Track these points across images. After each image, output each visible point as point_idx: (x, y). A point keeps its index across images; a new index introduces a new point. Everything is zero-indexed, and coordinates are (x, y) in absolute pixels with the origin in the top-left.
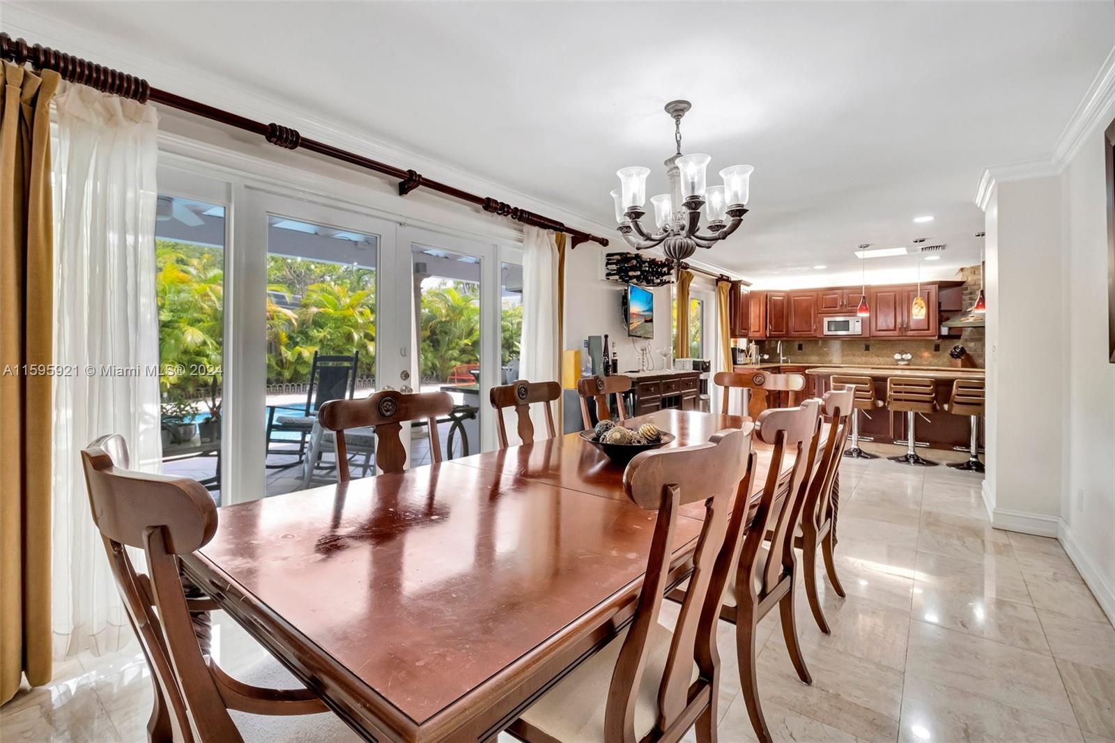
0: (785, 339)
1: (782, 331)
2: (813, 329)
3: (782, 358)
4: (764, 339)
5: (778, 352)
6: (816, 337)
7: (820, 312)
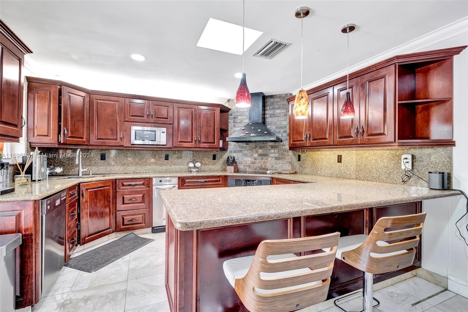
0: (85, 147)
1: (82, 138)
2: (119, 138)
3: (81, 170)
4: (57, 146)
5: (77, 163)
6: (122, 146)
7: (126, 119)
